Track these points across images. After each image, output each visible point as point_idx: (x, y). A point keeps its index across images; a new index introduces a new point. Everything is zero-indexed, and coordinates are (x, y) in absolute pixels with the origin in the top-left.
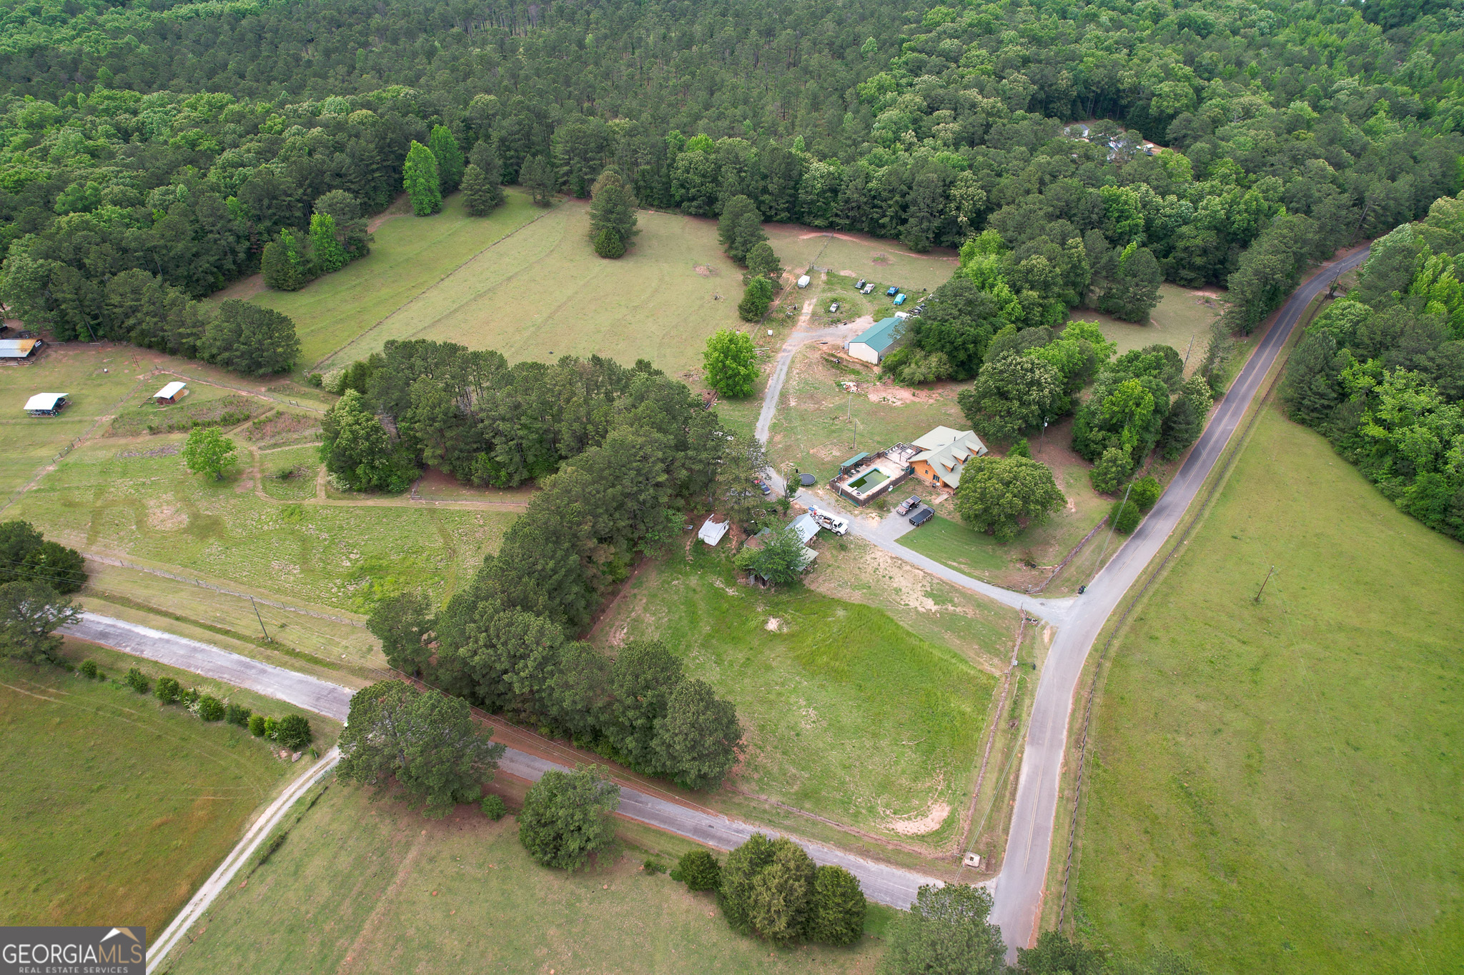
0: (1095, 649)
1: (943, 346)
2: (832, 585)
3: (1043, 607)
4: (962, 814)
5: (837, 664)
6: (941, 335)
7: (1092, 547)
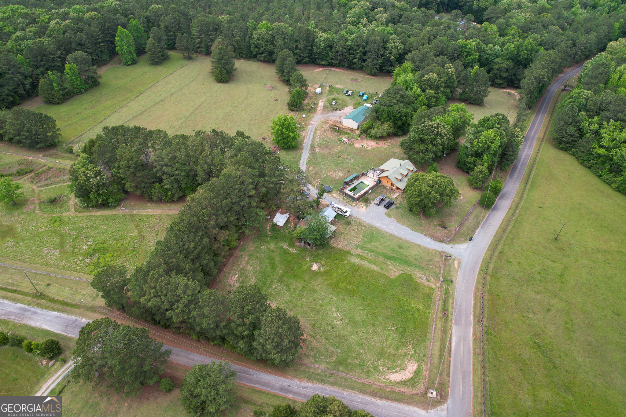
0: (481, 270)
1: (390, 119)
2: (345, 244)
3: (452, 249)
4: (424, 367)
5: (351, 287)
6: (389, 113)
7: (473, 216)
